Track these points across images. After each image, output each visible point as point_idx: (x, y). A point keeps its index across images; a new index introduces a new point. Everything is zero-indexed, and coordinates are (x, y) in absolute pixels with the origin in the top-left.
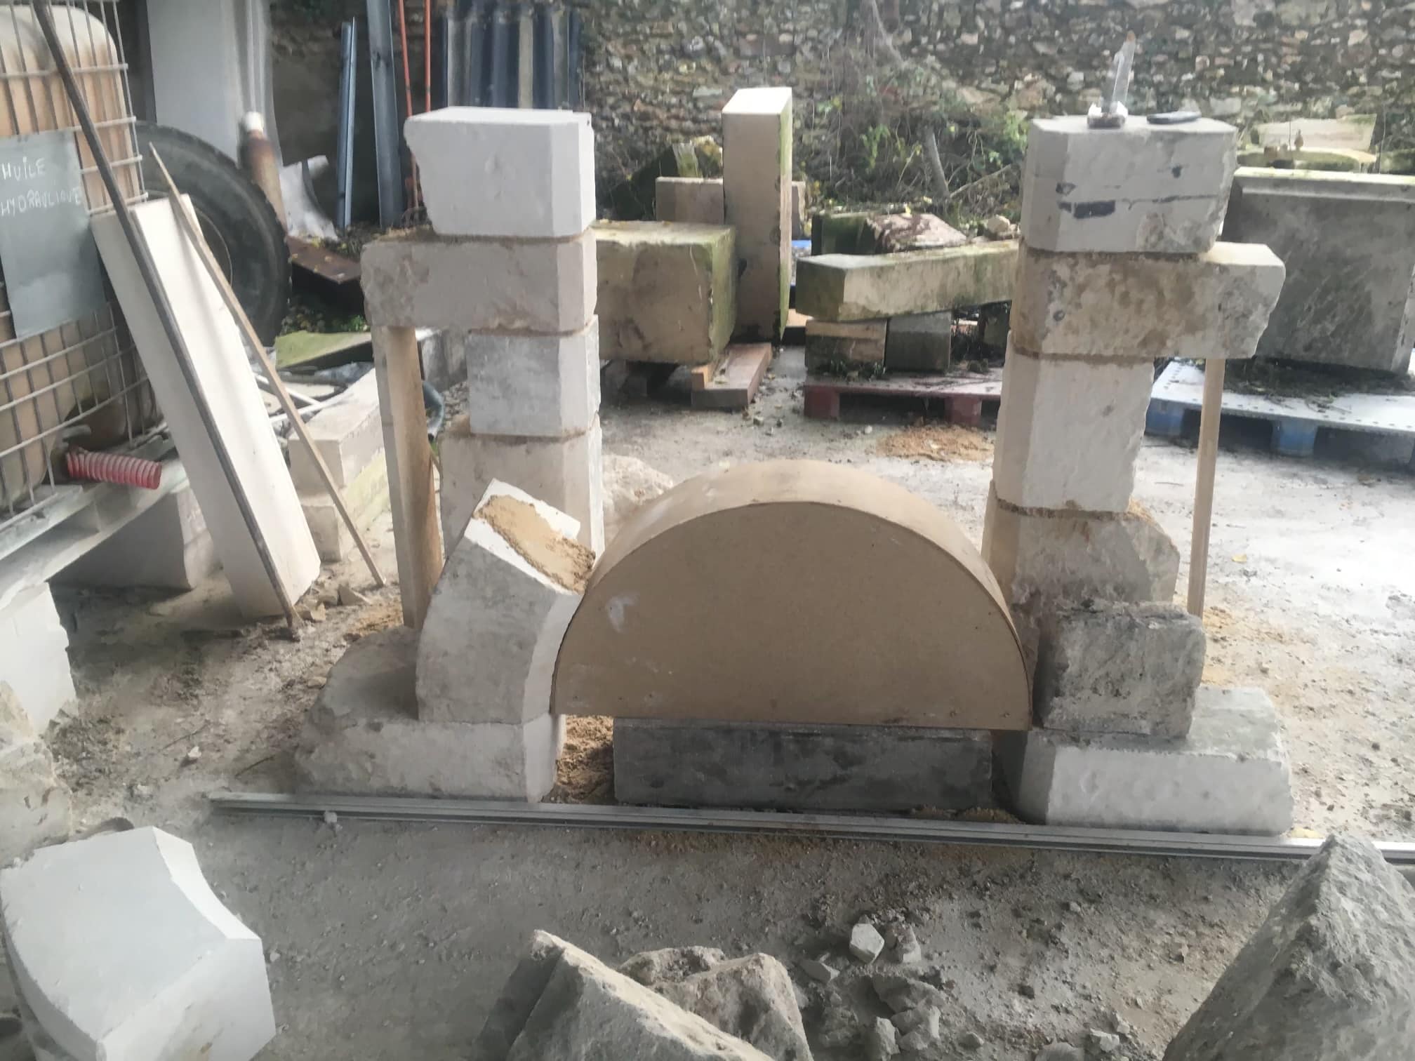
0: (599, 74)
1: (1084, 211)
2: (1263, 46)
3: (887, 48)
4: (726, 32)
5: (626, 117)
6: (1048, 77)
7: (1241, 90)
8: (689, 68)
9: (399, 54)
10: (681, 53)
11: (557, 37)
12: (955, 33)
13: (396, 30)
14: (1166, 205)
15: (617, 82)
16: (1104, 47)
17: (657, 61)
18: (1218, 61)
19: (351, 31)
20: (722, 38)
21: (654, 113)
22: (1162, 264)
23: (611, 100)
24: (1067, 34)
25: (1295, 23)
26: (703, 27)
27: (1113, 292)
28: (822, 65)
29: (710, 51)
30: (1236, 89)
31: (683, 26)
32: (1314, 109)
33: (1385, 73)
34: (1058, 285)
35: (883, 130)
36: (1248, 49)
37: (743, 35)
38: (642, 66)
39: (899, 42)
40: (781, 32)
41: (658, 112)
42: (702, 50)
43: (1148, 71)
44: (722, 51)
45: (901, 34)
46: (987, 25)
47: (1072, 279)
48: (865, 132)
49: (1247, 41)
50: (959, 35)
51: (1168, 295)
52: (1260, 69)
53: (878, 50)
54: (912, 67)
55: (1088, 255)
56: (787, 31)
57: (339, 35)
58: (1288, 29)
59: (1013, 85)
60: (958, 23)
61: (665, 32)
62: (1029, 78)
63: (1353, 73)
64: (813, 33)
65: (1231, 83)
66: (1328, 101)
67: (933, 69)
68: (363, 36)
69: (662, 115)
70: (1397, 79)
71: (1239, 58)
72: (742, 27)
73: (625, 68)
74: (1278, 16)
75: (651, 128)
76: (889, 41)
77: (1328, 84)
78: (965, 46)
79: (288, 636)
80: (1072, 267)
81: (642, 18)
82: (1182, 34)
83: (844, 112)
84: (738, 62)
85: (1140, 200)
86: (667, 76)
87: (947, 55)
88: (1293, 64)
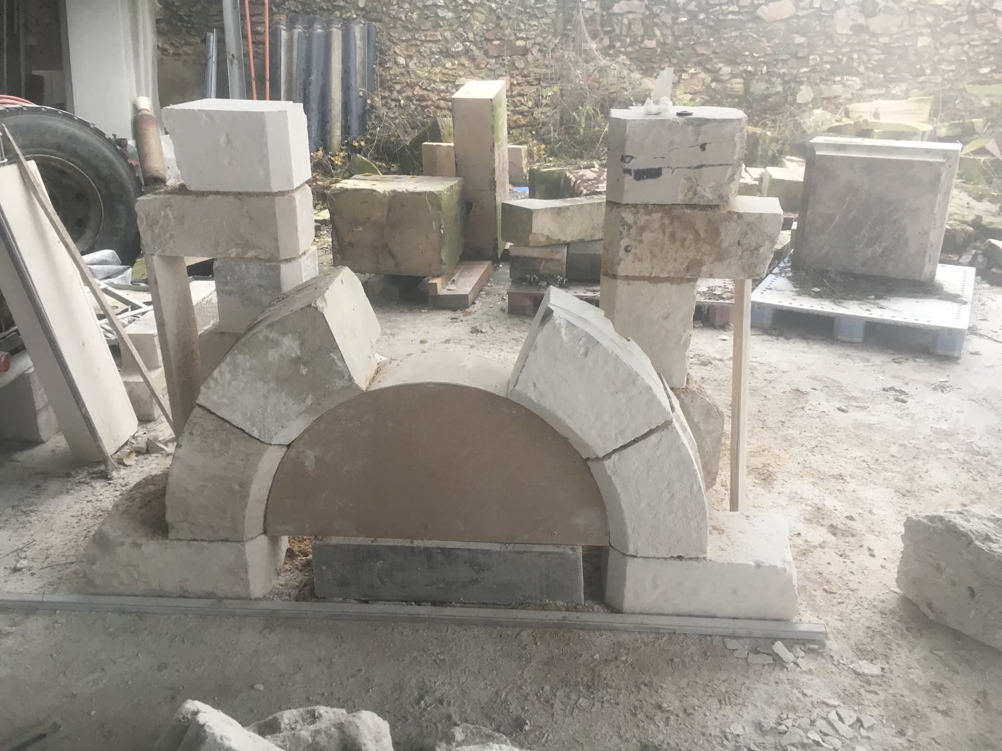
0: (389, 68)
1: (641, 175)
2: (858, 48)
3: (591, 49)
4: (478, 38)
5: (408, 99)
6: (707, 71)
7: (842, 79)
8: (453, 64)
9: (246, 55)
10: (447, 54)
11: (359, 43)
12: (639, 39)
13: (245, 37)
14: (697, 170)
15: (402, 74)
16: (745, 49)
17: (430, 59)
18: (825, 58)
19: (213, 38)
20: (475, 43)
21: (428, 96)
22: (697, 212)
23: (398, 87)
24: (718, 40)
25: (879, 31)
26: (462, 35)
27: (664, 232)
28: (547, 62)
29: (467, 51)
30: (838, 79)
31: (448, 34)
32: (893, 92)
33: (943, 67)
34: (626, 227)
35: (588, 107)
36: (846, 50)
37: (491, 41)
38: (420, 62)
39: (600, 46)
40: (518, 39)
41: (431, 95)
42: (462, 51)
43: (775, 66)
44: (476, 52)
45: (602, 39)
46: (662, 34)
47: (635, 222)
48: (576, 110)
49: (846, 44)
50: (642, 41)
51: (703, 234)
52: (855, 64)
53: (585, 50)
54: (609, 63)
55: (646, 206)
56: (522, 38)
57: (205, 41)
58: (874, 35)
59: (681, 76)
60: (641, 32)
61: (436, 39)
62: (692, 71)
63: (921, 66)
64: (539, 40)
65: (834, 75)
66: (904, 86)
67: (624, 64)
68: (221, 41)
69: (435, 97)
70: (952, 71)
71: (840, 57)
72: (489, 35)
73: (407, 65)
74: (868, 26)
75: (427, 106)
76: (593, 45)
77: (904, 74)
78: (646, 48)
79: (105, 476)
80: (635, 214)
81: (418, 30)
82: (800, 40)
83: (562, 96)
84: (488, 60)
85: (678, 168)
86: (437, 70)
87: (634, 55)
88: (878, 61)
